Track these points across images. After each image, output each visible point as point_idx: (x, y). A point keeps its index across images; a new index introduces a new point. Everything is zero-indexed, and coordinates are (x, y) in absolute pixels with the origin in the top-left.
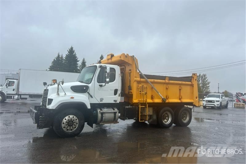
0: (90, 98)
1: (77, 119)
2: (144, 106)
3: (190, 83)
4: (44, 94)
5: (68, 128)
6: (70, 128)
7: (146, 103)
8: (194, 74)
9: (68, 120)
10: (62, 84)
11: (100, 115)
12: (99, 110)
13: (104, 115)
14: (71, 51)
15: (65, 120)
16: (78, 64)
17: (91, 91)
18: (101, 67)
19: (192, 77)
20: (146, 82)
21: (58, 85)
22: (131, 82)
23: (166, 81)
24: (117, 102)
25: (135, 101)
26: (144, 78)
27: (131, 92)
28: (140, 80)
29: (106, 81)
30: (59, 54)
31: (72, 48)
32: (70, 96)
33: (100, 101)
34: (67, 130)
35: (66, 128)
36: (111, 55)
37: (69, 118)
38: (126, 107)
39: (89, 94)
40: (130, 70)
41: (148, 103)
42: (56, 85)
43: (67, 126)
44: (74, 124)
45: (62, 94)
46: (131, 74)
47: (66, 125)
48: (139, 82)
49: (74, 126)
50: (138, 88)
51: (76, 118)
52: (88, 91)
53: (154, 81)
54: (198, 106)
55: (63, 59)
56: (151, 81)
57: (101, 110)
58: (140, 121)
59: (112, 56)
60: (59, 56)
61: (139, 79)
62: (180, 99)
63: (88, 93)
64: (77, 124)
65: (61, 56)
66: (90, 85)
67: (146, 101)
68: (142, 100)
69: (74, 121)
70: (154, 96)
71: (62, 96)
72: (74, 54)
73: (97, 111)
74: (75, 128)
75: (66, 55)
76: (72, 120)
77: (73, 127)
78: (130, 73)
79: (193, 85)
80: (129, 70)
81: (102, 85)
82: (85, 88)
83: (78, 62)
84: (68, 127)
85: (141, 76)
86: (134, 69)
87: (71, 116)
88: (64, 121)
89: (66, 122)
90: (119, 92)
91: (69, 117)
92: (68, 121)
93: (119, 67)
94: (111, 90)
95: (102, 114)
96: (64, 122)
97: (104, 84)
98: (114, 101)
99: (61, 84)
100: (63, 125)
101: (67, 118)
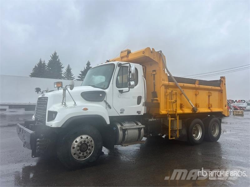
0: (108, 108)
1: (93, 141)
2: (173, 119)
3: (219, 88)
4: (38, 104)
5: (81, 155)
6: (83, 154)
7: (175, 114)
8: (223, 77)
9: (81, 142)
10: (71, 89)
11: (122, 132)
12: (119, 126)
13: (126, 132)
14: (55, 57)
15: (76, 143)
16: (62, 71)
17: (109, 99)
18: (120, 65)
19: (220, 81)
20: (176, 87)
21: (65, 90)
22: (156, 87)
23: (195, 86)
24: (141, 114)
25: (163, 112)
26: (174, 82)
27: (157, 100)
28: (168, 84)
29: (130, 84)
30: (41, 60)
31: (55, 54)
32: (81, 106)
33: (121, 113)
34: (79, 157)
35: (78, 155)
36: (127, 51)
37: (81, 140)
38: (149, 120)
39: (107, 103)
40: (155, 71)
41: (178, 114)
42: (61, 91)
43: (78, 152)
44: (89, 147)
45: (70, 104)
46: (156, 76)
47: (78, 150)
48: (167, 87)
49: (88, 151)
50: (167, 94)
51: (91, 139)
52: (105, 99)
53: (184, 85)
54: (227, 116)
55: (46, 66)
56: (181, 85)
57: (122, 125)
58: (170, 138)
59: (129, 52)
60: (41, 62)
61: (167, 82)
62: (209, 108)
63: (105, 102)
64: (92, 147)
65: (43, 62)
66: (106, 91)
67: (176, 111)
68: (171, 110)
69: (88, 144)
70: (184, 105)
71: (71, 107)
72: (58, 60)
73: (117, 127)
74: (90, 153)
75: (49, 61)
76: (86, 142)
77: (87, 153)
78: (154, 75)
79: (222, 90)
80: (153, 71)
81: (123, 90)
82: (101, 95)
83: (62, 69)
84: (80, 153)
85: (170, 79)
86: (162, 68)
87: (84, 137)
88: (74, 144)
89: (78, 146)
90: (143, 101)
91: (82, 138)
92: (80, 145)
93: (141, 66)
94: (133, 97)
95: (124, 131)
96: (75, 146)
97: (127, 89)
98: (137, 113)
99: (69, 89)
100: (73, 151)
101: (78, 139)
